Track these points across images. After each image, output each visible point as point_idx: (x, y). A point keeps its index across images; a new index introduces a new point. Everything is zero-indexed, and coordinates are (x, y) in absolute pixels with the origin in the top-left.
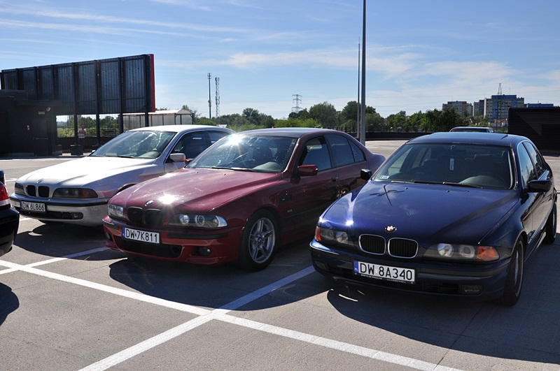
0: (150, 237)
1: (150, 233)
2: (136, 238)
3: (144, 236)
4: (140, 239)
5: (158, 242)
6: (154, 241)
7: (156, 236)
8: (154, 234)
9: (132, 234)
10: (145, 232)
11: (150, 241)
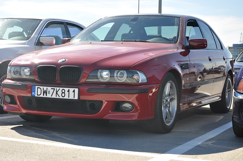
0: (67, 93)
1: (67, 89)
2: (49, 96)
3: (60, 93)
4: (54, 96)
5: (76, 98)
6: (71, 97)
7: (74, 91)
8: (71, 90)
9: (45, 92)
10: (61, 89)
11: (66, 97)
